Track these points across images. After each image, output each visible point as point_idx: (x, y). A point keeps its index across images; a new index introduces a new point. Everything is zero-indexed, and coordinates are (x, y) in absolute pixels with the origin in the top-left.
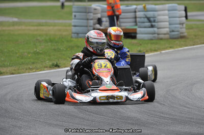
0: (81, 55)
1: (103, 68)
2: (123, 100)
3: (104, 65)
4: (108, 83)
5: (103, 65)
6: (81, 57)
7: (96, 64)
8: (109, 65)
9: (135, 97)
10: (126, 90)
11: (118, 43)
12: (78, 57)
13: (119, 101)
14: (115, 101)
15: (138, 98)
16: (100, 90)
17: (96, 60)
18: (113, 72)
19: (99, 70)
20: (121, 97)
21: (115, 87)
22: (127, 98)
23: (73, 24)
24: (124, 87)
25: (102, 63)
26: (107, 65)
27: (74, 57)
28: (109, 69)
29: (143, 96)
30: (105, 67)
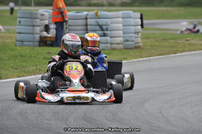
0: (57, 57)
1: (74, 70)
2: (89, 101)
4: (76, 84)
5: (74, 67)
6: (57, 59)
7: (68, 66)
8: (80, 67)
9: (101, 99)
10: (94, 91)
11: (94, 48)
12: (54, 60)
13: (85, 101)
14: (82, 101)
15: (104, 99)
16: (68, 91)
17: (69, 63)
18: (83, 74)
19: (69, 72)
20: (87, 98)
21: (83, 89)
22: (93, 99)
24: (92, 89)
25: (74, 66)
26: (78, 67)
27: (51, 60)
28: (79, 72)
29: (110, 98)
30: (76, 69)
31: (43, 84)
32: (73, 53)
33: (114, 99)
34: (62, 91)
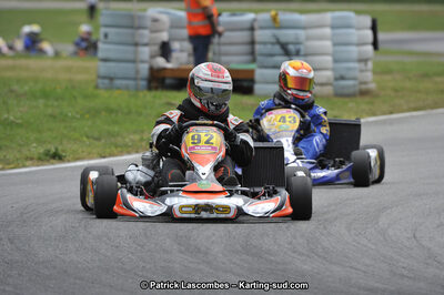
0: (175, 114)
1: (205, 145)
2: (231, 215)
3: (207, 138)
4: (203, 177)
5: (204, 139)
6: (175, 119)
7: (191, 134)
8: (216, 137)
9: (259, 210)
10: (244, 193)
13: (222, 215)
14: (214, 216)
16: (185, 192)
17: (192, 128)
18: (222, 154)
19: (192, 148)
20: (226, 209)
21: (219, 187)
22: (240, 211)
24: (239, 187)
25: (203, 135)
26: (212, 138)
28: (214, 148)
29: (279, 208)
30: (207, 142)
31: (137, 175)
32: (212, 108)
34: (172, 191)
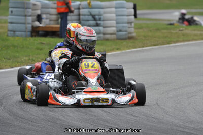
0: (69, 53)
1: (90, 68)
2: (109, 103)
4: (94, 84)
5: (91, 65)
6: (70, 55)
7: (84, 63)
8: (97, 65)
9: (122, 100)
10: (113, 92)
12: (66, 57)
13: (105, 104)
14: (101, 104)
15: (125, 101)
16: (85, 92)
17: (84, 60)
18: (100, 72)
19: (86, 70)
20: (107, 100)
21: (102, 89)
22: (114, 101)
23: (9, 21)
25: (90, 63)
26: (94, 64)
28: (97, 70)
29: (132, 99)
30: (92, 67)
33: (137, 100)
